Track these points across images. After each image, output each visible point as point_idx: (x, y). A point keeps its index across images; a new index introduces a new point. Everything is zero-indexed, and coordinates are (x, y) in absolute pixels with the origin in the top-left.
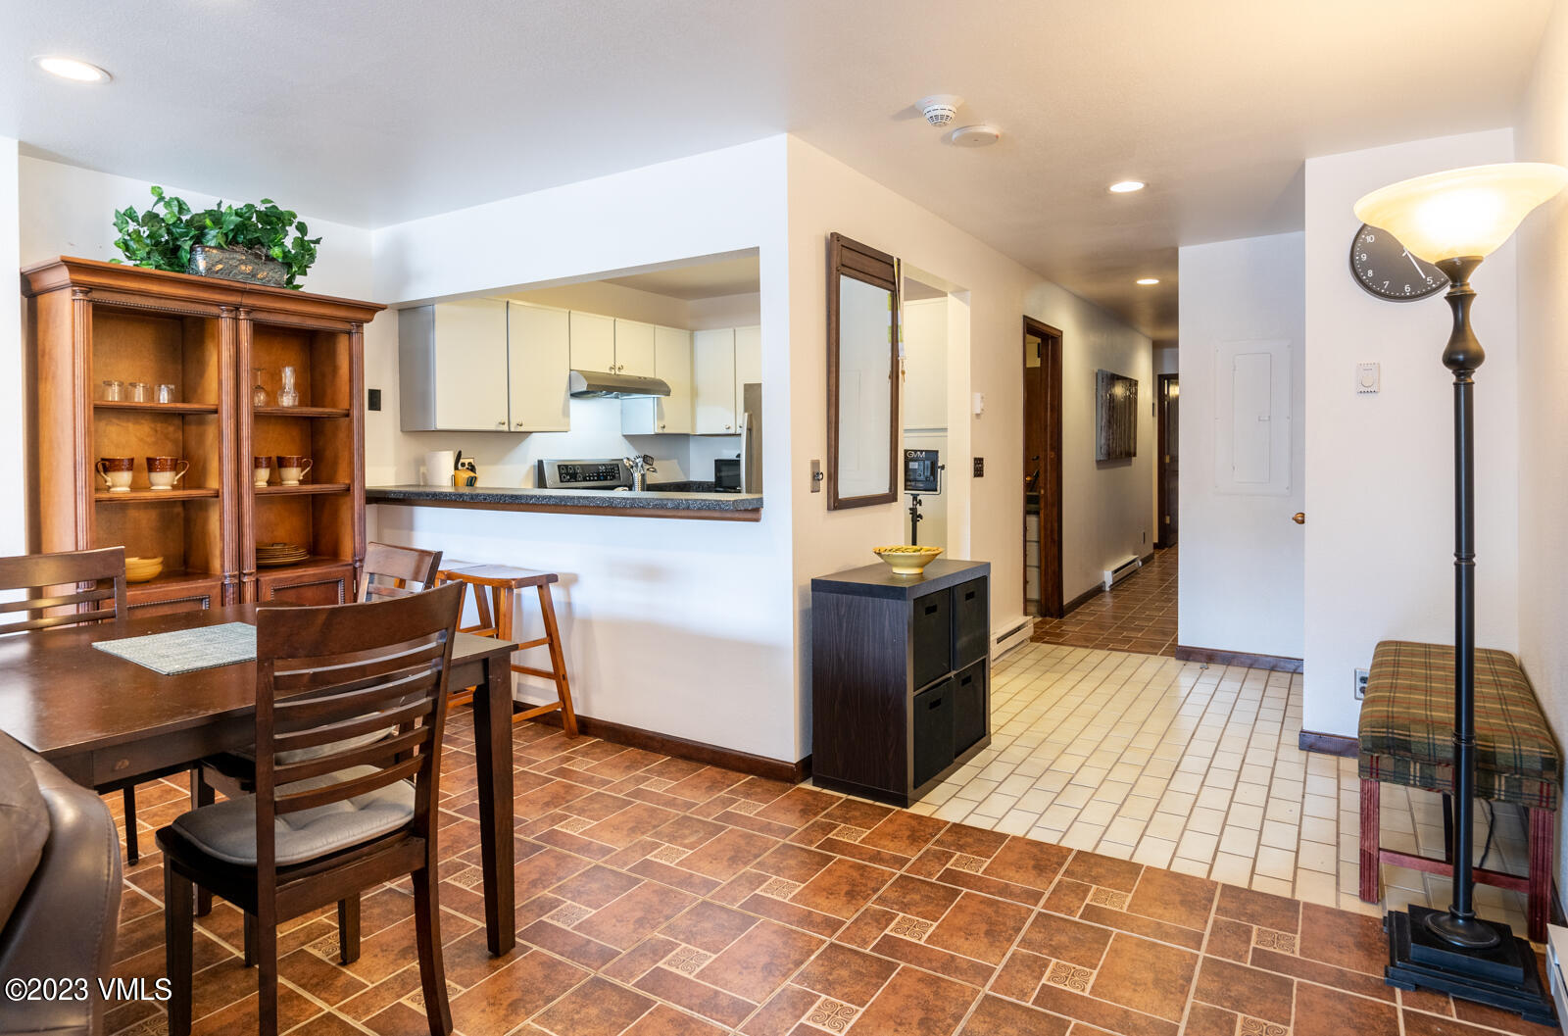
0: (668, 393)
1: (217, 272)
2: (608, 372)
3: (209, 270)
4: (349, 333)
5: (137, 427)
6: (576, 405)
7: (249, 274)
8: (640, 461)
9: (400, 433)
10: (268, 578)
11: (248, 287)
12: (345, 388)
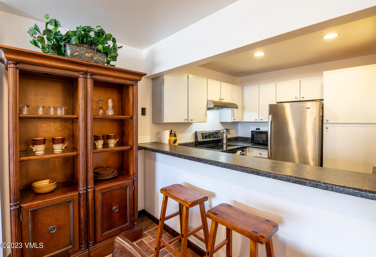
0: (237, 108)
1: (76, 56)
2: (219, 101)
3: (72, 55)
4: (133, 85)
5: (54, 124)
6: (209, 113)
7: (90, 58)
8: (225, 131)
9: (152, 123)
10: (98, 188)
11: (89, 63)
12: (131, 107)
